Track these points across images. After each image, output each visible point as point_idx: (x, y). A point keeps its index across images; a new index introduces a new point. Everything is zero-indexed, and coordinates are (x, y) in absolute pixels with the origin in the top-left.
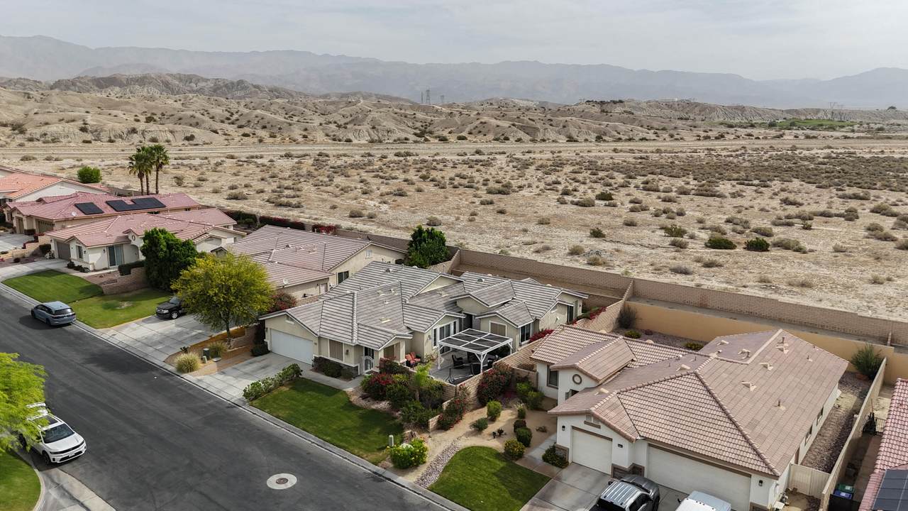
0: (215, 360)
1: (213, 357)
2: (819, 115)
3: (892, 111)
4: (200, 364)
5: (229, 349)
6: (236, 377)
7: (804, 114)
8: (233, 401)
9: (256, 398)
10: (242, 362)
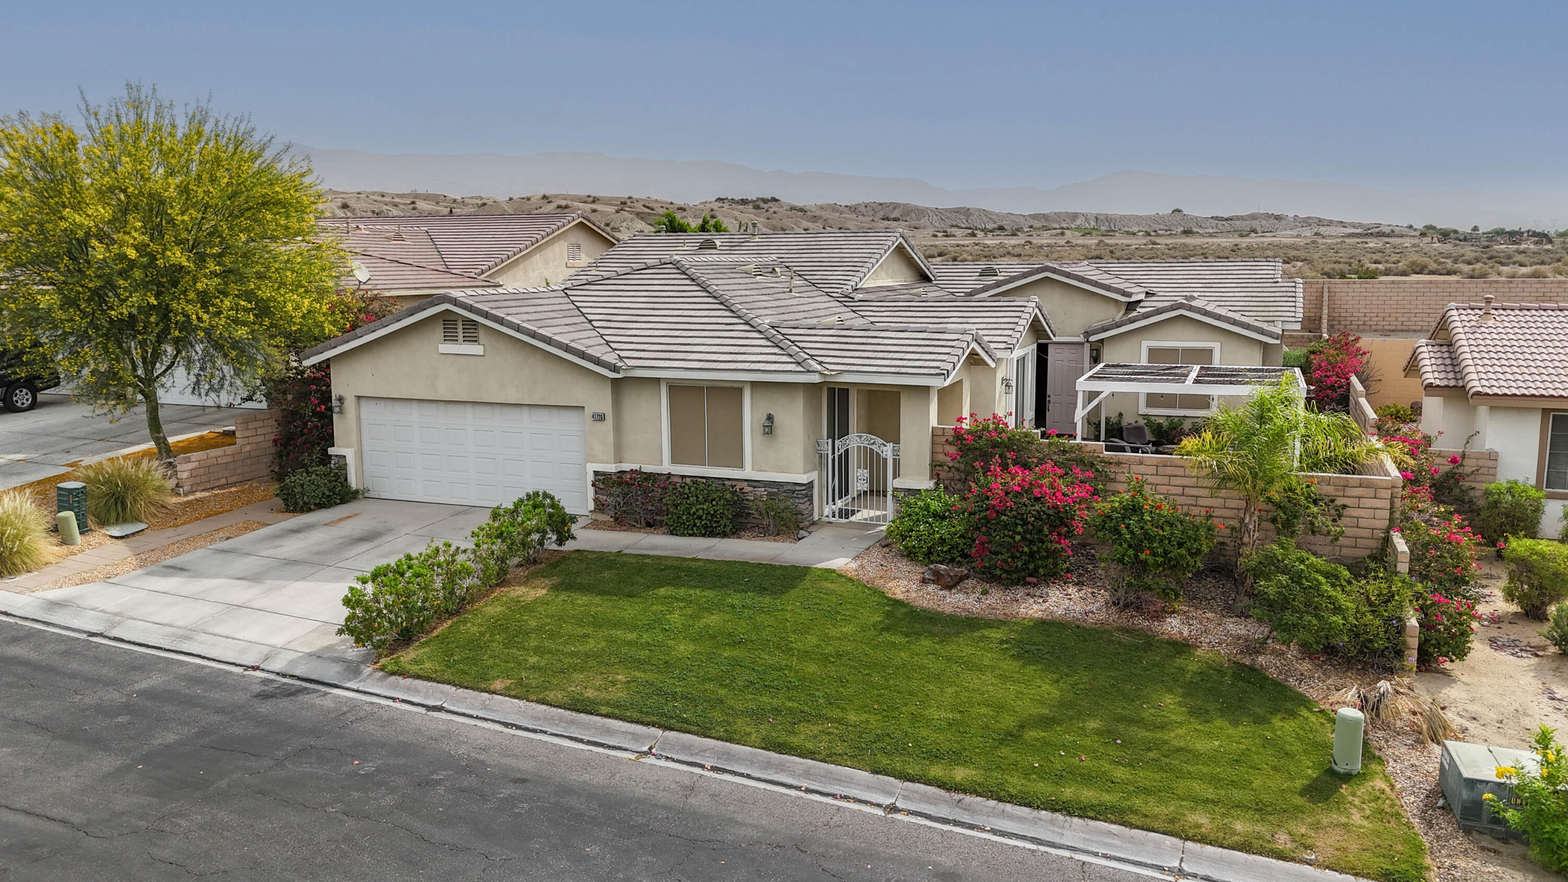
0: (116, 531)
1: (104, 522)
2: (1078, 222)
3: (1177, 217)
4: (47, 547)
5: (175, 492)
6: (254, 578)
7: (1058, 222)
8: (278, 665)
9: (406, 637)
10: (246, 529)
